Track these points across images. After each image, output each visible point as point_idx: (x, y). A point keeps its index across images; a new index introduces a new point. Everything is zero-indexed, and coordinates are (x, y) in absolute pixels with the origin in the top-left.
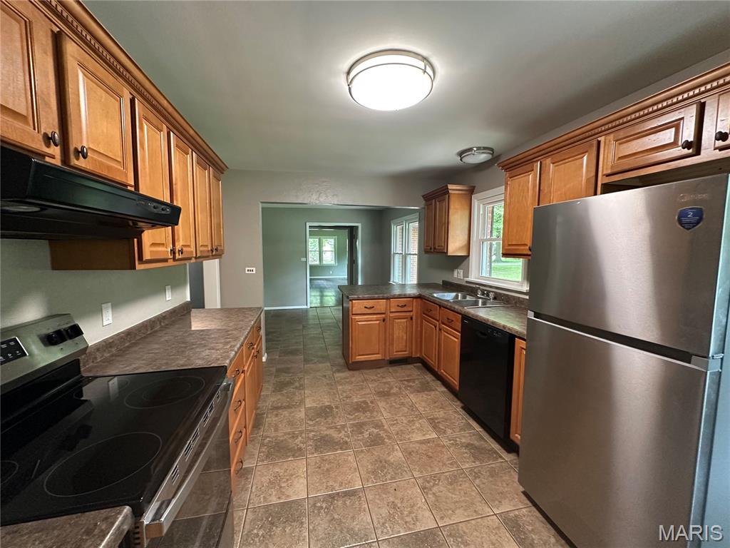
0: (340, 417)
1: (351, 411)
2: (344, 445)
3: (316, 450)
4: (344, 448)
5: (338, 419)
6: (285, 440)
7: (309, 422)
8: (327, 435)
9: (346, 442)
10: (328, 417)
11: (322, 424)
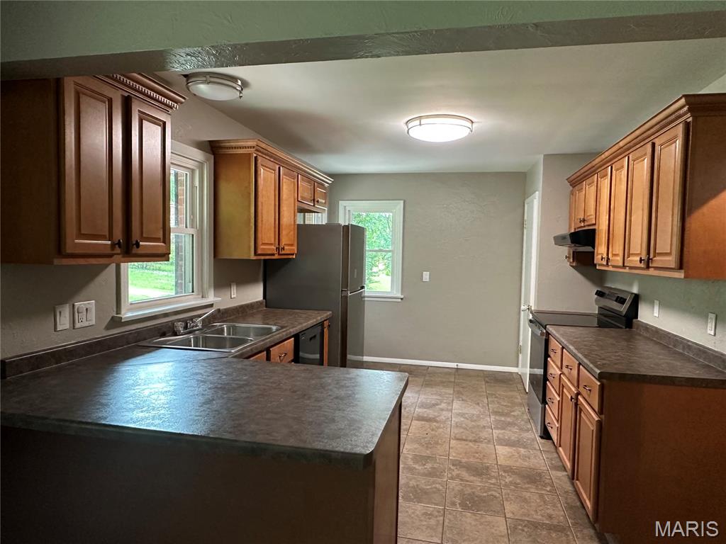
0: (453, 490)
1: (434, 493)
2: (457, 464)
3: (487, 468)
4: (457, 462)
5: (457, 488)
6: (525, 483)
7: (498, 495)
8: (474, 476)
9: (453, 465)
10: (469, 494)
11: (479, 488)
